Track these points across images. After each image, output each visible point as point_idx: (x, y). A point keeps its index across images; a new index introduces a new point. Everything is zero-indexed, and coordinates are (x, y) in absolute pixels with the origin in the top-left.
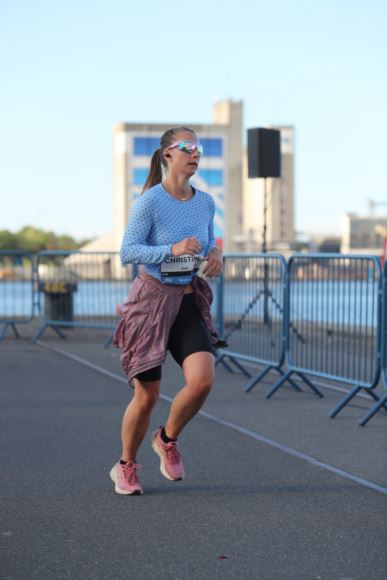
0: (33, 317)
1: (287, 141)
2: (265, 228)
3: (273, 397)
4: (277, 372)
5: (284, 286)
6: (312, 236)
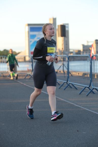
3: (65, 90)
4: (66, 84)
5: (67, 63)
6: (74, 50)
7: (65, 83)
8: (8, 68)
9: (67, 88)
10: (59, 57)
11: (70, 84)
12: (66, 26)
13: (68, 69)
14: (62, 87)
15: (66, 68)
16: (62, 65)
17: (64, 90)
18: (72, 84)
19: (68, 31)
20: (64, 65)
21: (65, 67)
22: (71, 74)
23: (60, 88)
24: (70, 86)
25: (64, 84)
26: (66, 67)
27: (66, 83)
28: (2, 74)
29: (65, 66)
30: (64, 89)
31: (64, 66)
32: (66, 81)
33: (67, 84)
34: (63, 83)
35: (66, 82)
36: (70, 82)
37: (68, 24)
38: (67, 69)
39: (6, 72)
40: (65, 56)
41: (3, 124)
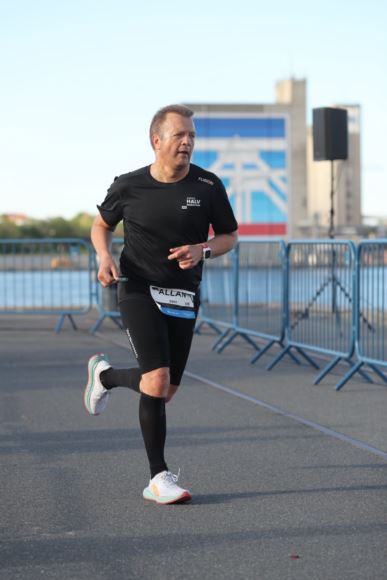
0: (91, 308)
1: (354, 120)
2: (332, 212)
3: (342, 389)
4: (346, 364)
5: (353, 273)
6: (380, 220)
7: (340, 359)
8: (91, 295)
9: (350, 381)
10: (318, 246)
11: (362, 364)
12: (351, 113)
13: (356, 299)
14: (327, 377)
15: (347, 295)
16: (330, 285)
17: (338, 389)
18: (372, 366)
19: (358, 137)
20: (339, 284)
21: (342, 289)
22: (370, 320)
23: (317, 383)
24: (362, 373)
25: (336, 363)
26: (347, 290)
27: (347, 360)
28: (67, 318)
29: (343, 285)
30: (336, 387)
31: (338, 289)
32: (345, 352)
33: (352, 364)
34: (333, 361)
35: (346, 355)
36: (363, 355)
37: (357, 106)
38: (350, 300)
39: (81, 308)
40: (341, 244)
41: (71, 533)
